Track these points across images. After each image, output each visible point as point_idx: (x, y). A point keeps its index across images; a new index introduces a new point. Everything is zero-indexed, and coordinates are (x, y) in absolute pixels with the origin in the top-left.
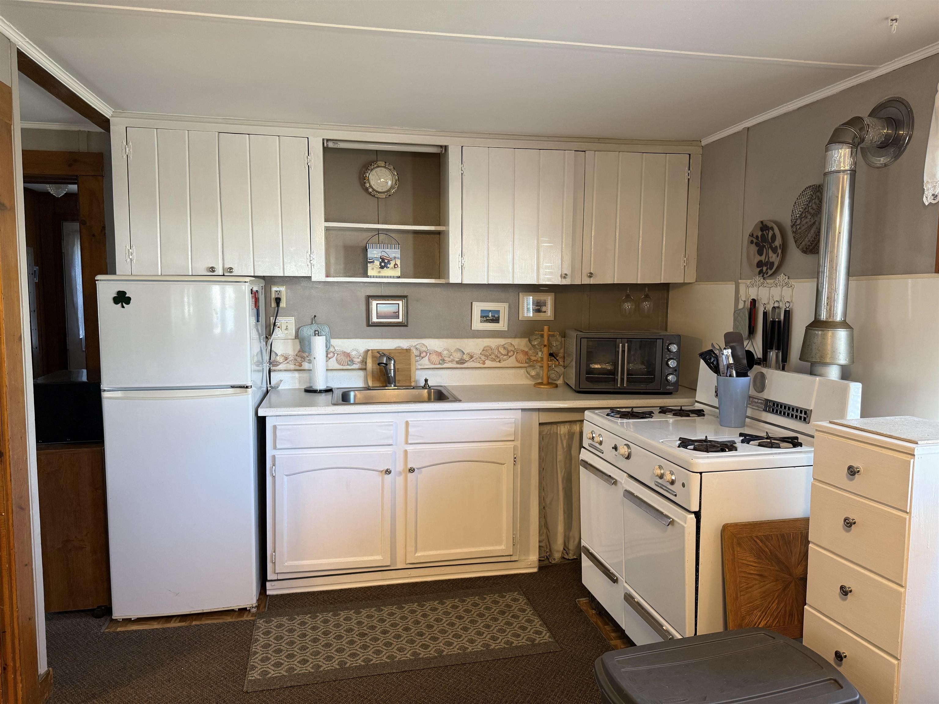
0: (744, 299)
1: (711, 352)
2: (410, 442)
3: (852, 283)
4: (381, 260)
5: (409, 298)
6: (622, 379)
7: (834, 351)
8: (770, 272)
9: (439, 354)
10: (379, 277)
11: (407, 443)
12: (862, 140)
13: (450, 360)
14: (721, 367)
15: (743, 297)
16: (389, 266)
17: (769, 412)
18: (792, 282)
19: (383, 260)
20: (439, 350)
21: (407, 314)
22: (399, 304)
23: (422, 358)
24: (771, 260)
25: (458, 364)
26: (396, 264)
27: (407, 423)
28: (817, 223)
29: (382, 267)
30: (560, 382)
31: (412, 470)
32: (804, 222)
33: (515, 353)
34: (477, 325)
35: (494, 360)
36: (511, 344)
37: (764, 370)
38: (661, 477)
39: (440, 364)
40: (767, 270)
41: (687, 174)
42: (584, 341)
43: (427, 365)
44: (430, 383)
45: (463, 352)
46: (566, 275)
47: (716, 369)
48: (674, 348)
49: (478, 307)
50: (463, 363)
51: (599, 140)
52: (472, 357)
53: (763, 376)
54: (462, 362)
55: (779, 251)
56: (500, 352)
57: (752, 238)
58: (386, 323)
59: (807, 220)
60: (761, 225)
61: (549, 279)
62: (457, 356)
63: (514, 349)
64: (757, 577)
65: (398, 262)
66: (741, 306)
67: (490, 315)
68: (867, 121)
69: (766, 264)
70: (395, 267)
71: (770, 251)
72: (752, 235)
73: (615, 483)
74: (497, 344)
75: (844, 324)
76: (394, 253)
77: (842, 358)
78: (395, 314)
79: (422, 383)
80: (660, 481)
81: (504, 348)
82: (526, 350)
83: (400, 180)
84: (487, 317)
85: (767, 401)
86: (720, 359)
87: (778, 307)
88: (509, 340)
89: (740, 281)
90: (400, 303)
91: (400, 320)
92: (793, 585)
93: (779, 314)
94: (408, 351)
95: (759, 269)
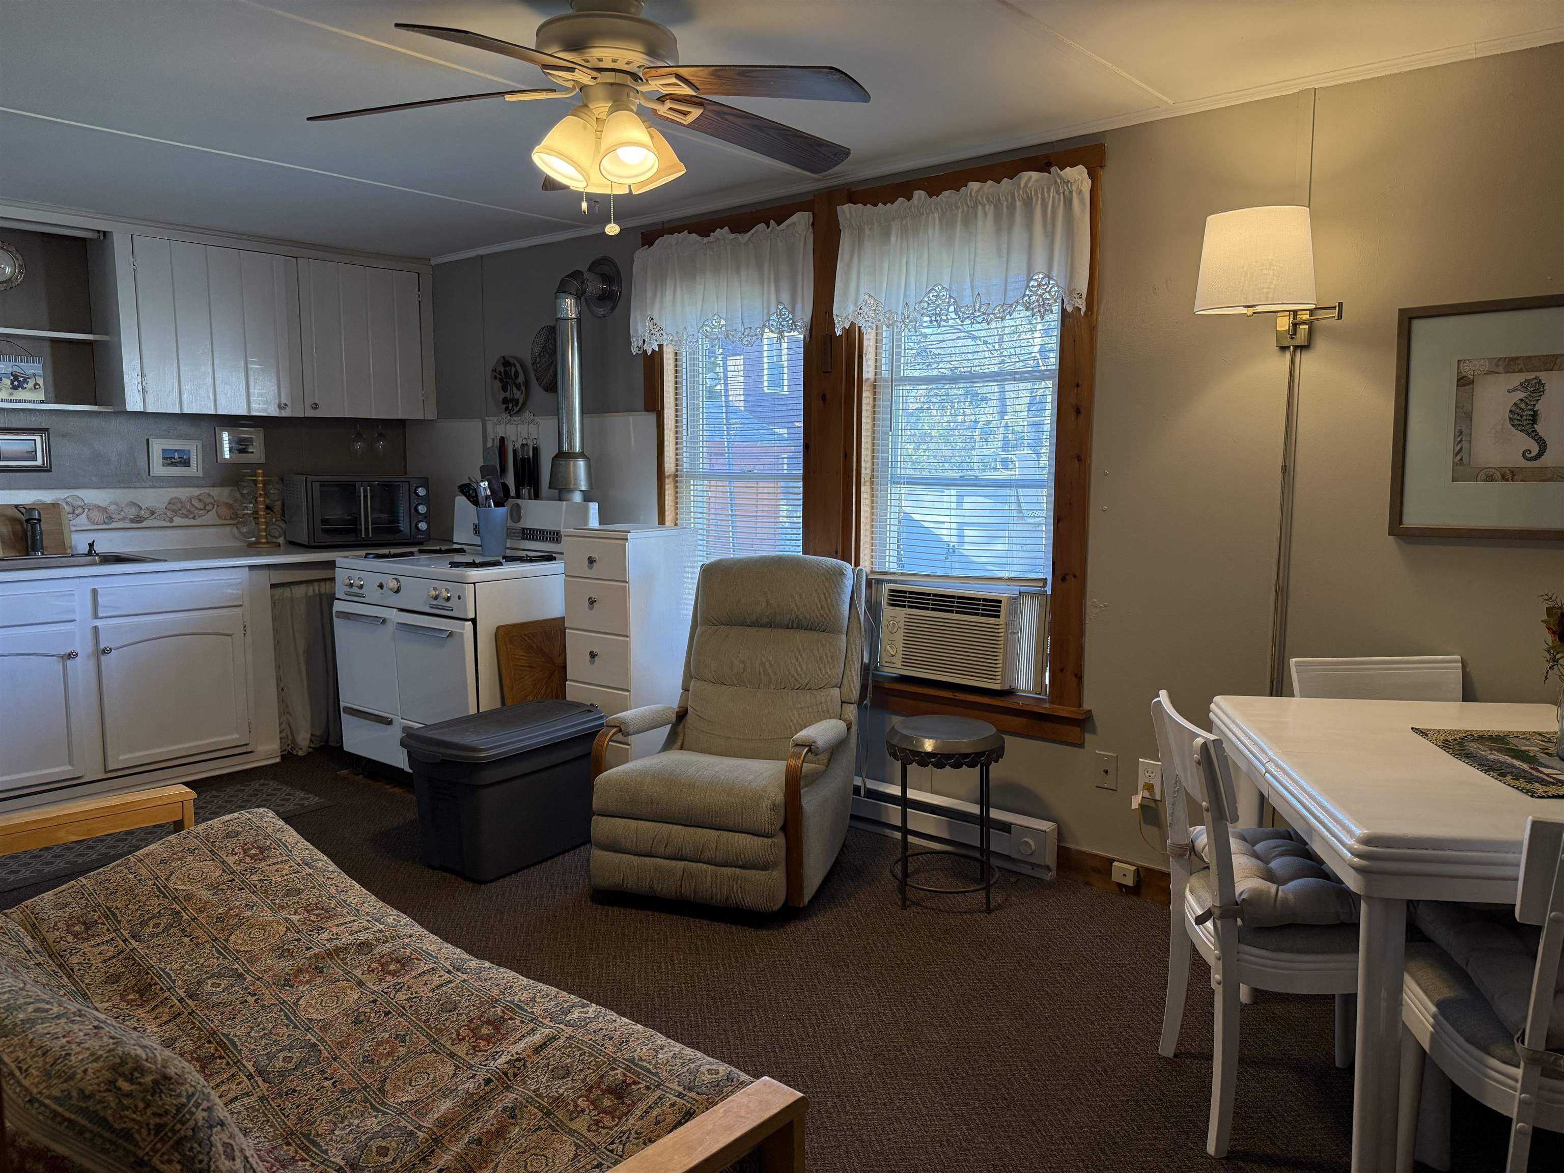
0: (492, 437)
1: (468, 485)
2: (100, 615)
3: (587, 420)
4: (12, 378)
5: (51, 431)
6: (367, 529)
7: (576, 478)
8: (516, 409)
9: (104, 510)
10: (11, 401)
11: (96, 616)
12: (584, 293)
13: (120, 517)
14: (480, 499)
15: (490, 435)
16: (25, 385)
17: (527, 539)
18: (538, 419)
19: (16, 378)
20: (103, 505)
21: (48, 453)
22: (35, 440)
23: (77, 516)
24: (516, 397)
25: (134, 522)
26: (36, 384)
27: (95, 592)
28: (554, 362)
29: (15, 388)
30: (281, 540)
31: (104, 651)
32: (543, 361)
33: (216, 506)
34: (158, 468)
35: (186, 516)
36: (209, 495)
37: (519, 501)
38: (436, 598)
39: (104, 523)
40: (513, 406)
41: (417, 296)
42: (316, 485)
43: (85, 525)
44: (97, 548)
45: (139, 506)
46: (286, 405)
47: (474, 500)
48: (421, 492)
49: (158, 447)
50: (140, 522)
51: (313, 246)
52: (153, 513)
53: (518, 506)
54: (138, 519)
55: (523, 388)
56: (193, 505)
57: (494, 373)
58: (17, 466)
59: (546, 359)
60: (503, 361)
61: (264, 410)
62: (132, 512)
63: (213, 501)
64: (527, 668)
65: (41, 382)
66: (489, 444)
67: (176, 457)
68: (587, 275)
69: (512, 400)
70: (35, 388)
71: (514, 388)
72: (494, 370)
73: (384, 621)
74: (188, 495)
75: (582, 455)
76: (34, 368)
77: (583, 486)
78: (29, 455)
79: (85, 549)
80: (434, 602)
81: (200, 500)
82: (231, 502)
83: (26, 267)
84: (170, 459)
85: (523, 529)
86: (478, 491)
87: (527, 444)
88: (206, 490)
89: (486, 418)
90: (38, 438)
91: (39, 462)
92: (556, 672)
93: (528, 452)
94: (55, 505)
95: (505, 406)
